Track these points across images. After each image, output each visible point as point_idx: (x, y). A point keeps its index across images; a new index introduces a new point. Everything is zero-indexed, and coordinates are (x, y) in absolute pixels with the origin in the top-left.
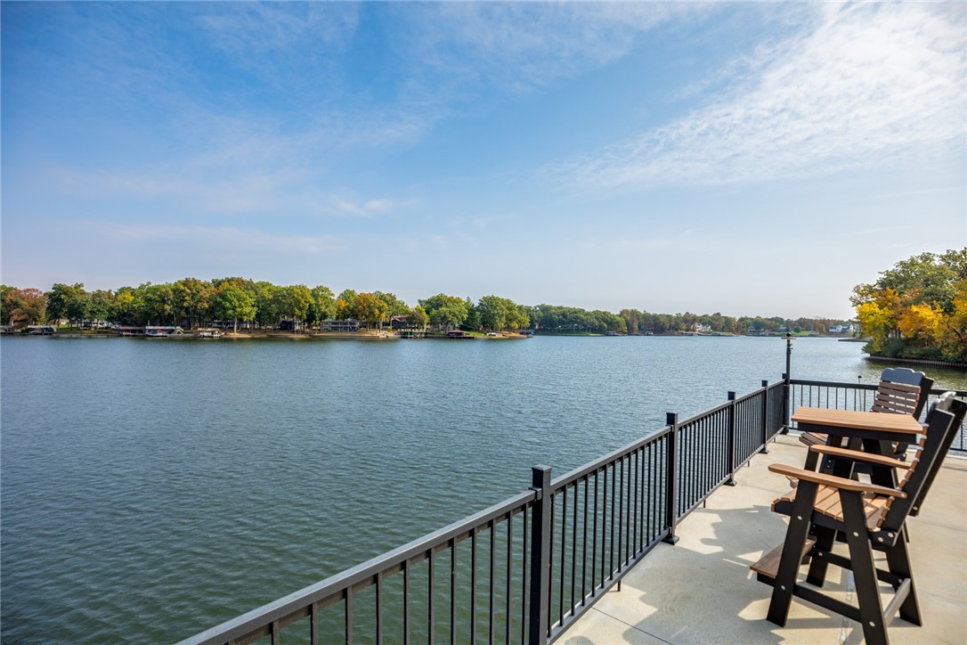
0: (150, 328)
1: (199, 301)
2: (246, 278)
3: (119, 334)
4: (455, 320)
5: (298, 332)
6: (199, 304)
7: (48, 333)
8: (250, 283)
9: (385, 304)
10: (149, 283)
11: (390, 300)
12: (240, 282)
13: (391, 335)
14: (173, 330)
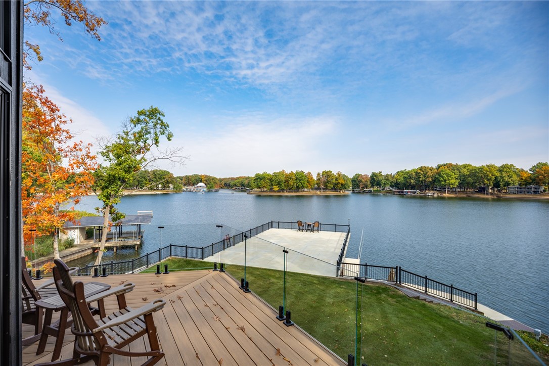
0: (405, 191)
1: (427, 178)
2: (454, 163)
3: (394, 194)
5: (487, 194)
6: (427, 179)
7: (370, 192)
8: (456, 166)
10: (405, 169)
12: (450, 166)
14: (415, 192)
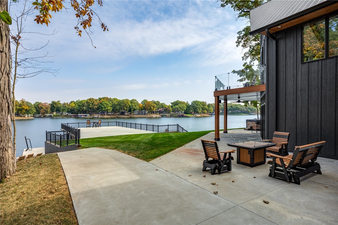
0: (80, 115)
1: (94, 105)
2: (109, 97)
3: (71, 117)
4: (181, 110)
5: (126, 115)
6: (94, 107)
7: (51, 117)
8: (110, 99)
9: (155, 105)
10: (79, 100)
11: (157, 103)
12: (107, 99)
13: (158, 116)
14: (86, 115)
